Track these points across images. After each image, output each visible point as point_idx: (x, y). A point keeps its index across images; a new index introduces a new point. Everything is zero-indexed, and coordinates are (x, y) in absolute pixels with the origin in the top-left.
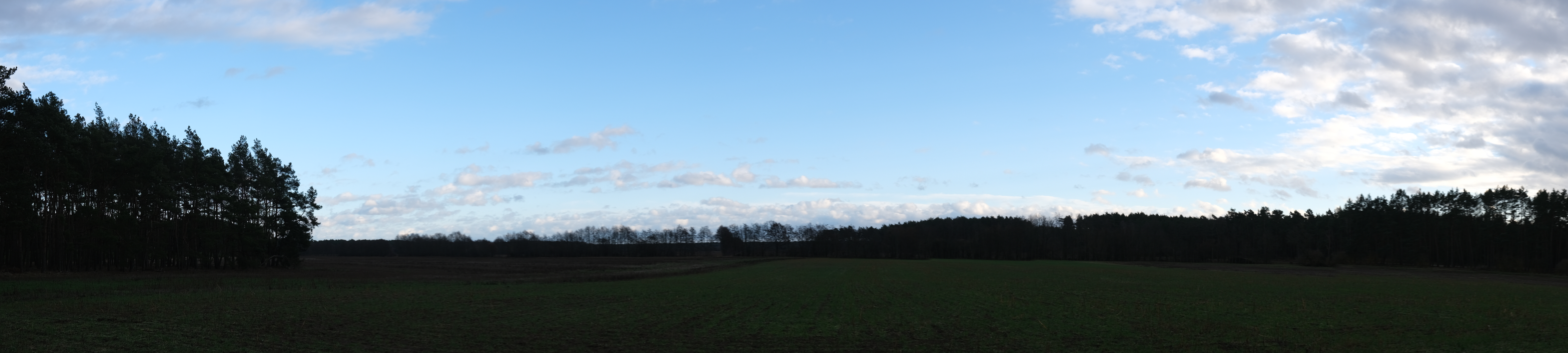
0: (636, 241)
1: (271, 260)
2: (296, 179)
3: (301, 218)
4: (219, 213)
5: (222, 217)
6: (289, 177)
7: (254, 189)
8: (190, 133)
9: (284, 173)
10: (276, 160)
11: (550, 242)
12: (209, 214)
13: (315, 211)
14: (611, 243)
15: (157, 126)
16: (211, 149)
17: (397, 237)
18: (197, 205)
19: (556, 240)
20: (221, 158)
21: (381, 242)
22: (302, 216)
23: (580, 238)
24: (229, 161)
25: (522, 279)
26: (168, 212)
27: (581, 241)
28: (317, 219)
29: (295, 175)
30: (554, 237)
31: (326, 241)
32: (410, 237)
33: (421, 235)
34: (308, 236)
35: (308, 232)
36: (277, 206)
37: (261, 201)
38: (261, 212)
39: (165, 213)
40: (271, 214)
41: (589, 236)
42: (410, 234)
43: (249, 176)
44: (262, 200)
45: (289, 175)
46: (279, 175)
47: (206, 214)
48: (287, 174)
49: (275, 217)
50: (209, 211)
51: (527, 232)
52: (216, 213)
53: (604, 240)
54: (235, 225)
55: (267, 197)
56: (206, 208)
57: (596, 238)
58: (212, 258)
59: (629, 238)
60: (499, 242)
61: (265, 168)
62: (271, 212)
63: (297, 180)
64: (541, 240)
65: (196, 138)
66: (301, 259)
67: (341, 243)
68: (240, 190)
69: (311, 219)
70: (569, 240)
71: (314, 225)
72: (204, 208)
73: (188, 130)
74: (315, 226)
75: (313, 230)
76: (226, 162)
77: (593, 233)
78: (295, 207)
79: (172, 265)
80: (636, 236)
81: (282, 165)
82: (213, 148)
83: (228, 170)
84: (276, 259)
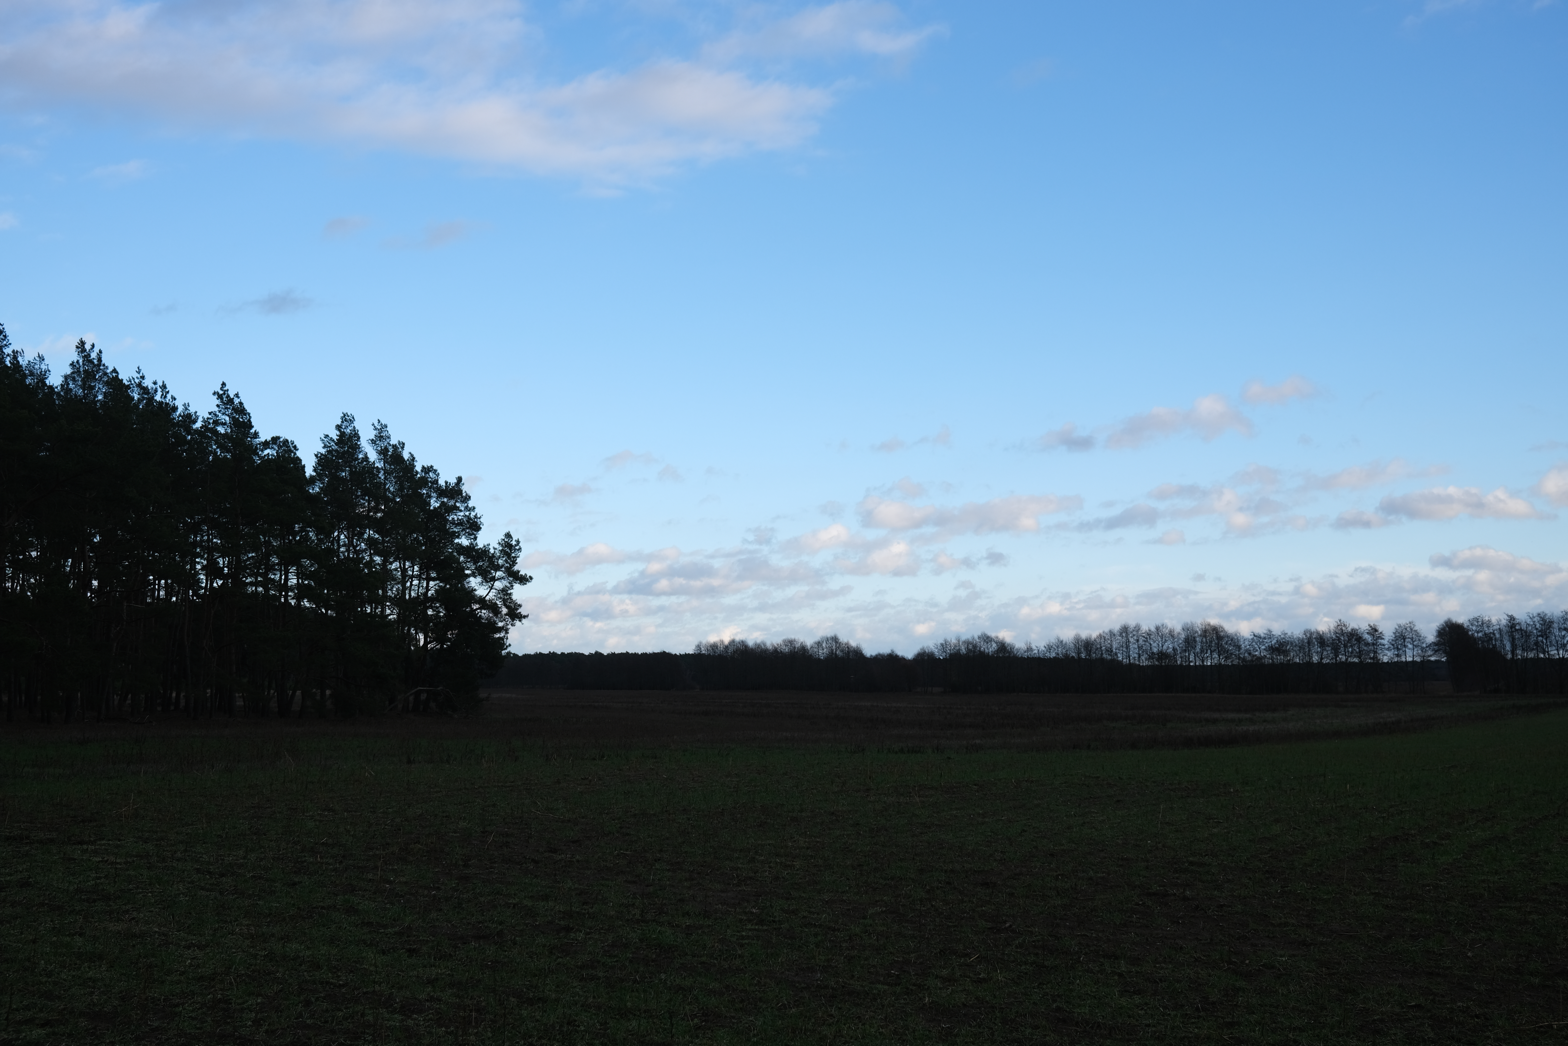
0: (1239, 658)
1: (411, 698)
2: (473, 514)
3: (482, 601)
4: (291, 589)
5: (299, 598)
6: (458, 509)
7: (377, 536)
8: (225, 399)
9: (445, 500)
10: (427, 470)
11: (1039, 658)
12: (267, 590)
13: (517, 586)
14: (1179, 662)
15: (143, 377)
16: (275, 440)
17: (698, 647)
18: (238, 569)
19: (1053, 655)
20: (299, 460)
21: (663, 658)
22: (487, 598)
23: (1109, 650)
24: (315, 470)
25: (978, 741)
26: (166, 583)
27: (1109, 657)
28: (520, 606)
29: (471, 504)
30: (1049, 648)
31: (539, 656)
32: (727, 647)
33: (751, 643)
34: (501, 644)
35: (497, 636)
36: (428, 575)
37: (391, 563)
38: (392, 588)
39: (159, 584)
40: (413, 594)
41: (1128, 647)
42: (727, 640)
43: (364, 505)
44: (395, 561)
45: (458, 504)
46: (434, 504)
47: (260, 589)
48: (452, 503)
49: (424, 601)
50: (267, 583)
51: (988, 637)
52: (285, 587)
53: (1162, 655)
54: (331, 616)
55: (406, 553)
56: (261, 575)
57: (1146, 651)
58: (272, 692)
59: (1221, 650)
60: (924, 659)
61: (401, 489)
62: (415, 588)
63: (476, 517)
64: (1019, 654)
65: (241, 410)
66: (483, 694)
67: (574, 660)
68: (342, 537)
69: (507, 607)
70: (1083, 656)
71: (513, 620)
72: (256, 575)
73: (221, 392)
74: (517, 623)
75: (510, 631)
76: (309, 472)
77: (1138, 641)
78: (472, 579)
79: (172, 708)
80: (1239, 647)
81: (442, 482)
82: (278, 438)
83: (316, 489)
84: (423, 696)
